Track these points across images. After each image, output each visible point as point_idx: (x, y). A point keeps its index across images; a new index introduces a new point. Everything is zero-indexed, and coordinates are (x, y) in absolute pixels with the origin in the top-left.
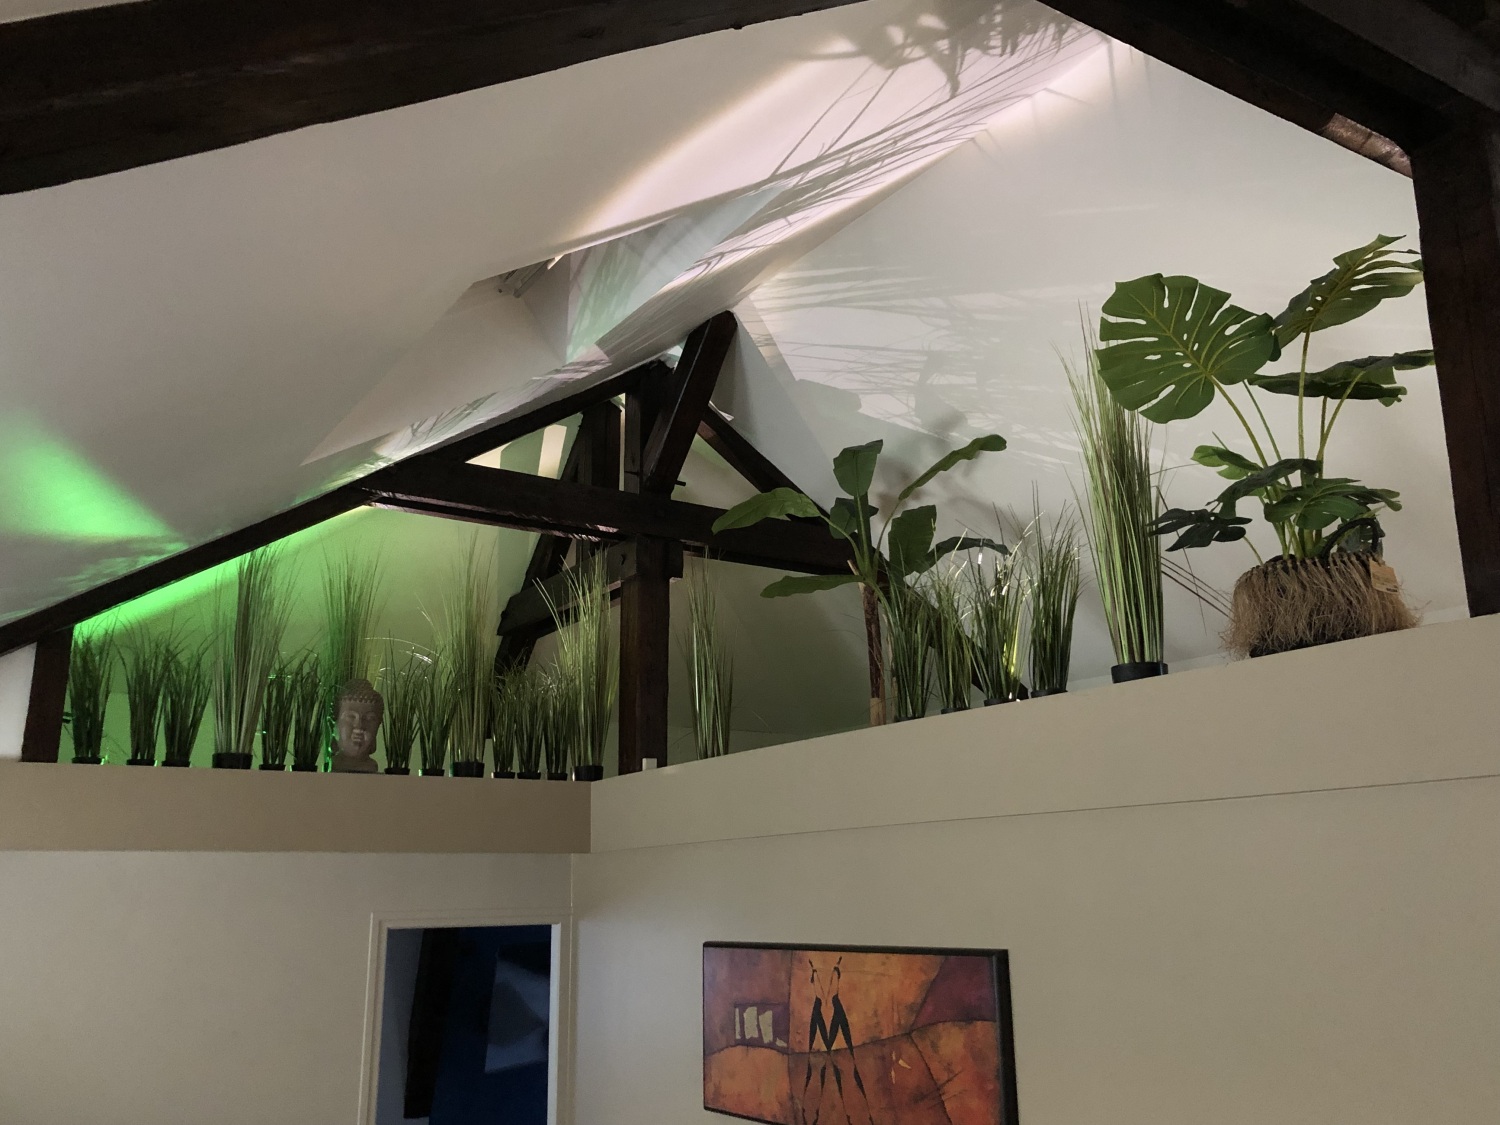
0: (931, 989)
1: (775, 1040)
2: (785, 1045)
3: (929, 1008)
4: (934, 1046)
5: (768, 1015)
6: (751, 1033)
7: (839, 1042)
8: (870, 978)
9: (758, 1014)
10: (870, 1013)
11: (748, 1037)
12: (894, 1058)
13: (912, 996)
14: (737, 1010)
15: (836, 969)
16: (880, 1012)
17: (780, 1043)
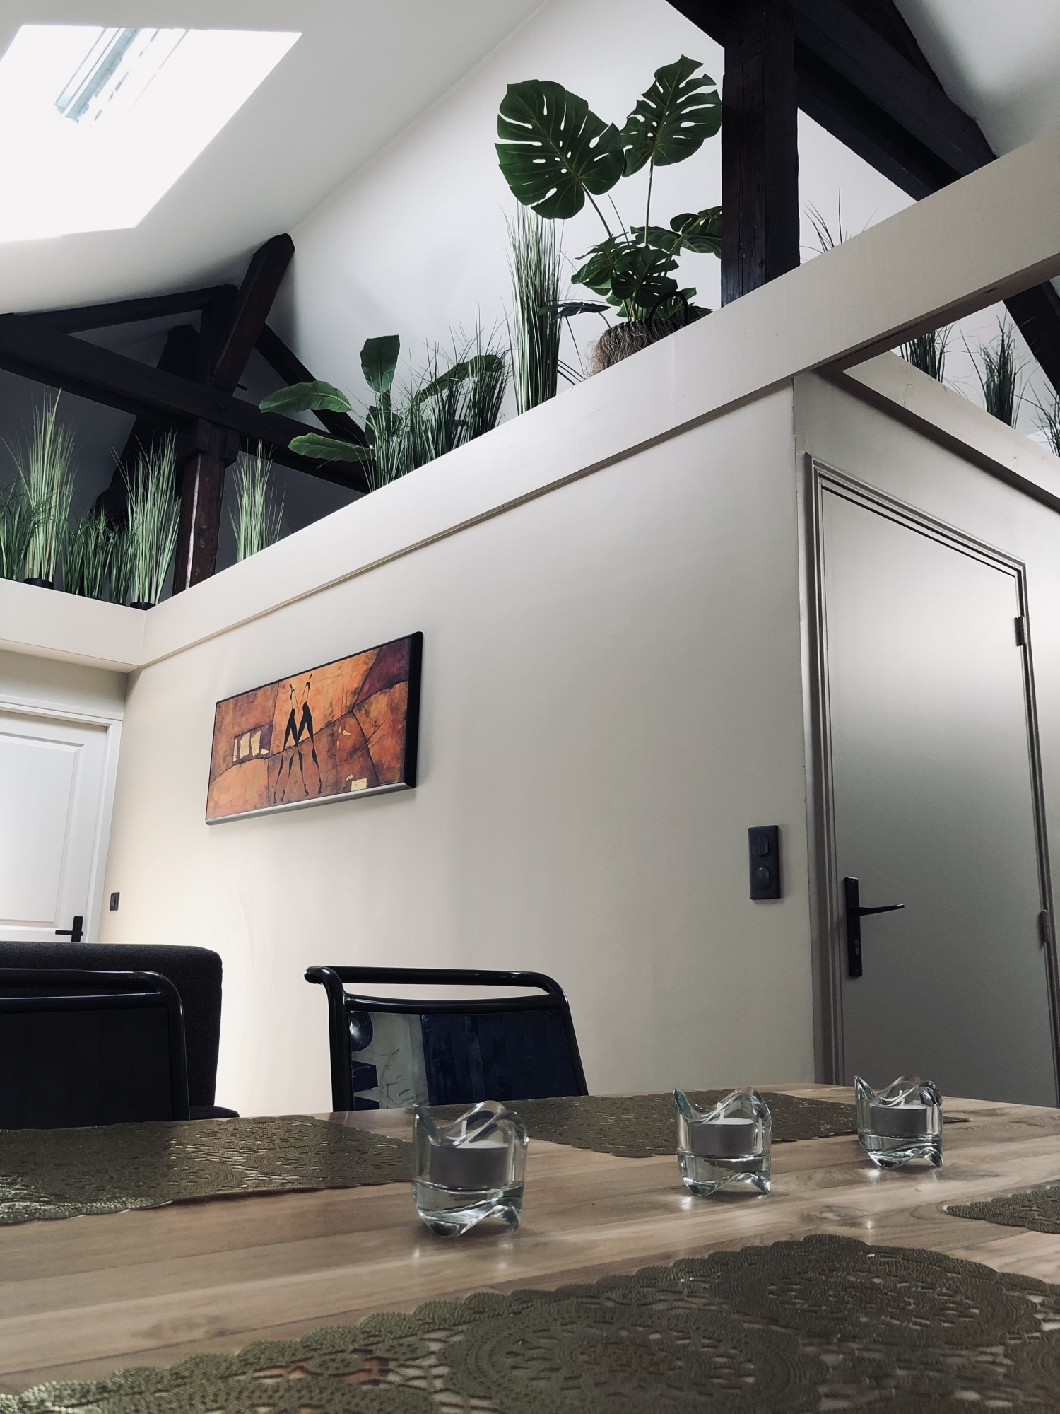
0: (369, 674)
1: (260, 751)
2: (267, 752)
3: (367, 687)
4: (367, 712)
5: (258, 735)
6: (244, 752)
7: (305, 734)
8: (329, 681)
9: (251, 737)
10: (327, 705)
11: (241, 757)
12: (340, 731)
13: (355, 685)
14: (236, 740)
15: (308, 684)
16: (334, 703)
17: (264, 752)
